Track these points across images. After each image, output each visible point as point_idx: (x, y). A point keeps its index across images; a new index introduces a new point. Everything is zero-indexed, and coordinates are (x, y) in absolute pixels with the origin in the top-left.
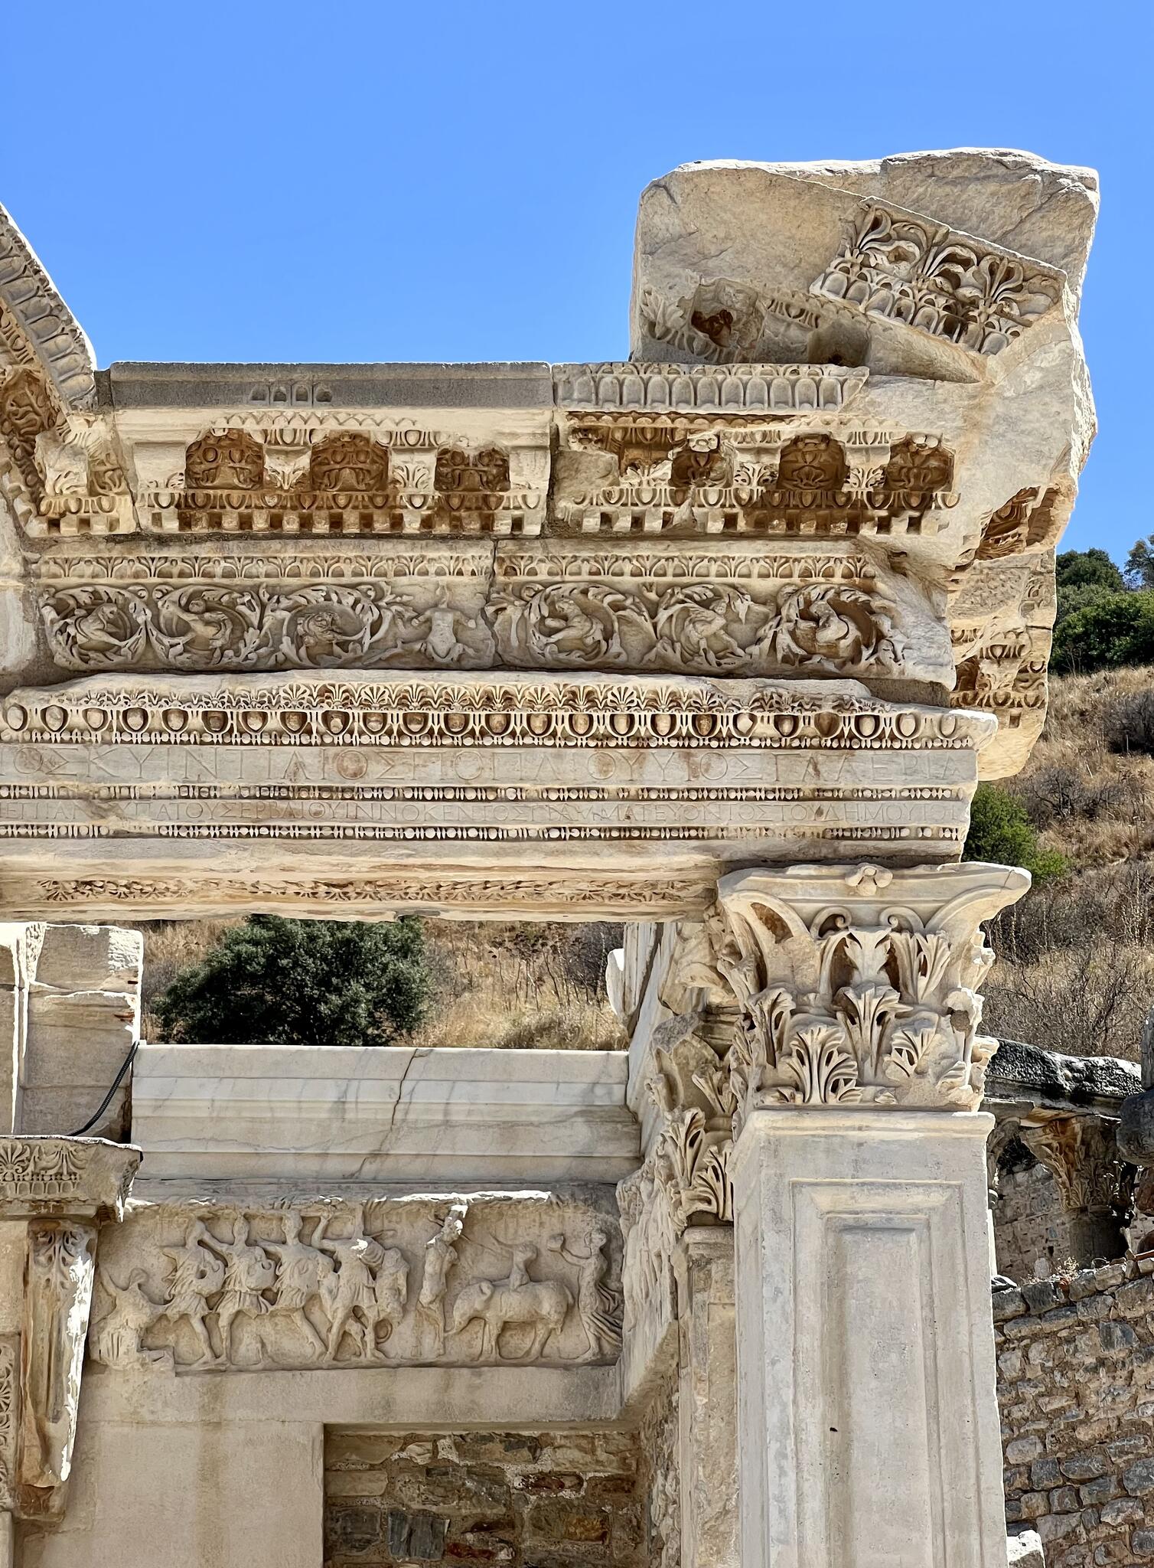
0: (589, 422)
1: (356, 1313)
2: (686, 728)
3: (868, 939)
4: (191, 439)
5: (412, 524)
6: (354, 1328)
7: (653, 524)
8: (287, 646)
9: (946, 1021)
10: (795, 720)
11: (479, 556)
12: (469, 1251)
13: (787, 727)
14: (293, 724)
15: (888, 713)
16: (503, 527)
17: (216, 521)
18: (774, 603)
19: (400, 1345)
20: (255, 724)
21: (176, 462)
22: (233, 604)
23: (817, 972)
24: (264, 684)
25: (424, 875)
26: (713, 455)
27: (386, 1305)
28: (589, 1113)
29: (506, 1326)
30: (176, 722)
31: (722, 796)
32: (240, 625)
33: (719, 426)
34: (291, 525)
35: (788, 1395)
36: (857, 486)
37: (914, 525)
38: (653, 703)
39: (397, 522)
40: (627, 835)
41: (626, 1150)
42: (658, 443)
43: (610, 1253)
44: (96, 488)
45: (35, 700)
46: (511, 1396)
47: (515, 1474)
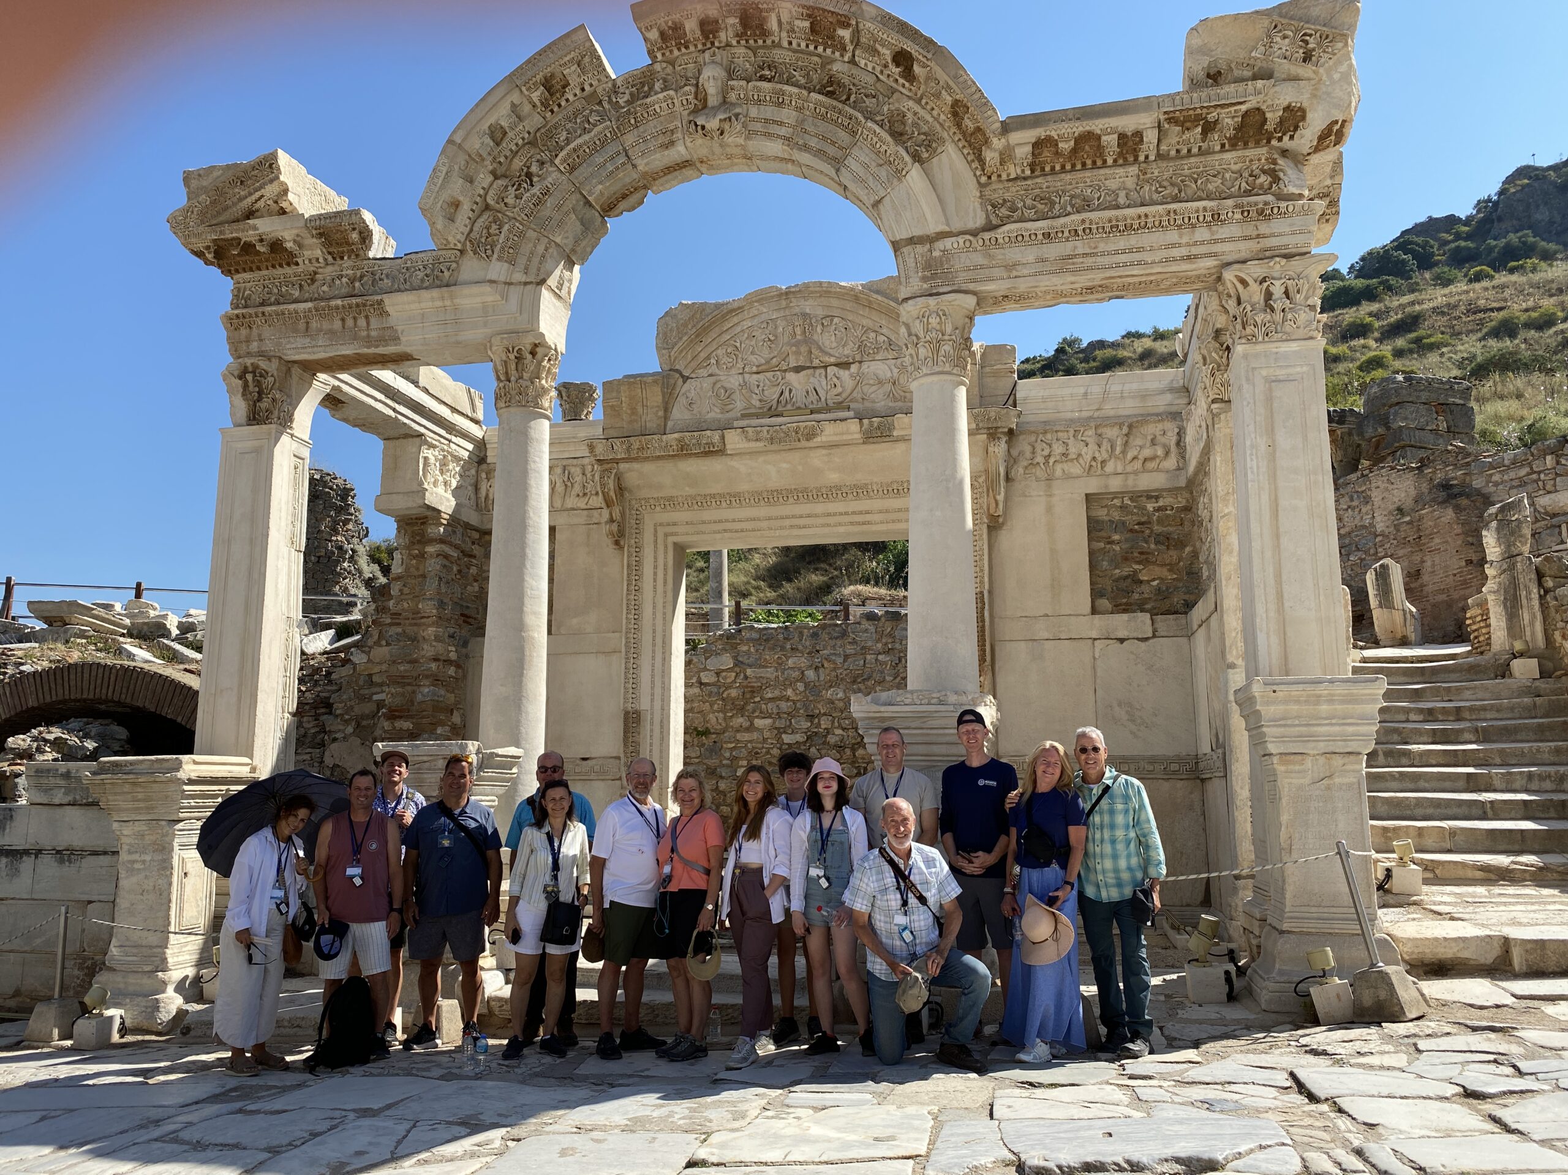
0: (1171, 115)
1: (1094, 458)
2: (1209, 219)
3: (1277, 283)
4: (1034, 140)
5: (1110, 161)
6: (1094, 464)
7: (1195, 150)
8: (1069, 209)
9: (1307, 309)
10: (1249, 211)
11: (1133, 170)
12: (1131, 437)
13: (1246, 214)
14: (1073, 233)
15: (1283, 204)
16: (1142, 158)
17: (1043, 169)
18: (1240, 173)
19: (1110, 468)
20: (1060, 235)
21: (1029, 148)
22: (1050, 197)
23: (1258, 297)
24: (1062, 220)
25: (1119, 280)
26: (1216, 122)
27: (1105, 456)
28: (1171, 390)
29: (1145, 460)
30: (1033, 237)
31: (1223, 241)
32: (1053, 203)
33: (1219, 110)
34: (1068, 167)
35: (1253, 436)
36: (1270, 126)
37: (1292, 137)
38: (1197, 211)
39: (1105, 161)
40: (1189, 258)
41: (1185, 401)
42: (1198, 118)
43: (1181, 434)
44: (1002, 162)
45: (987, 236)
46: (1148, 481)
47: (1150, 507)
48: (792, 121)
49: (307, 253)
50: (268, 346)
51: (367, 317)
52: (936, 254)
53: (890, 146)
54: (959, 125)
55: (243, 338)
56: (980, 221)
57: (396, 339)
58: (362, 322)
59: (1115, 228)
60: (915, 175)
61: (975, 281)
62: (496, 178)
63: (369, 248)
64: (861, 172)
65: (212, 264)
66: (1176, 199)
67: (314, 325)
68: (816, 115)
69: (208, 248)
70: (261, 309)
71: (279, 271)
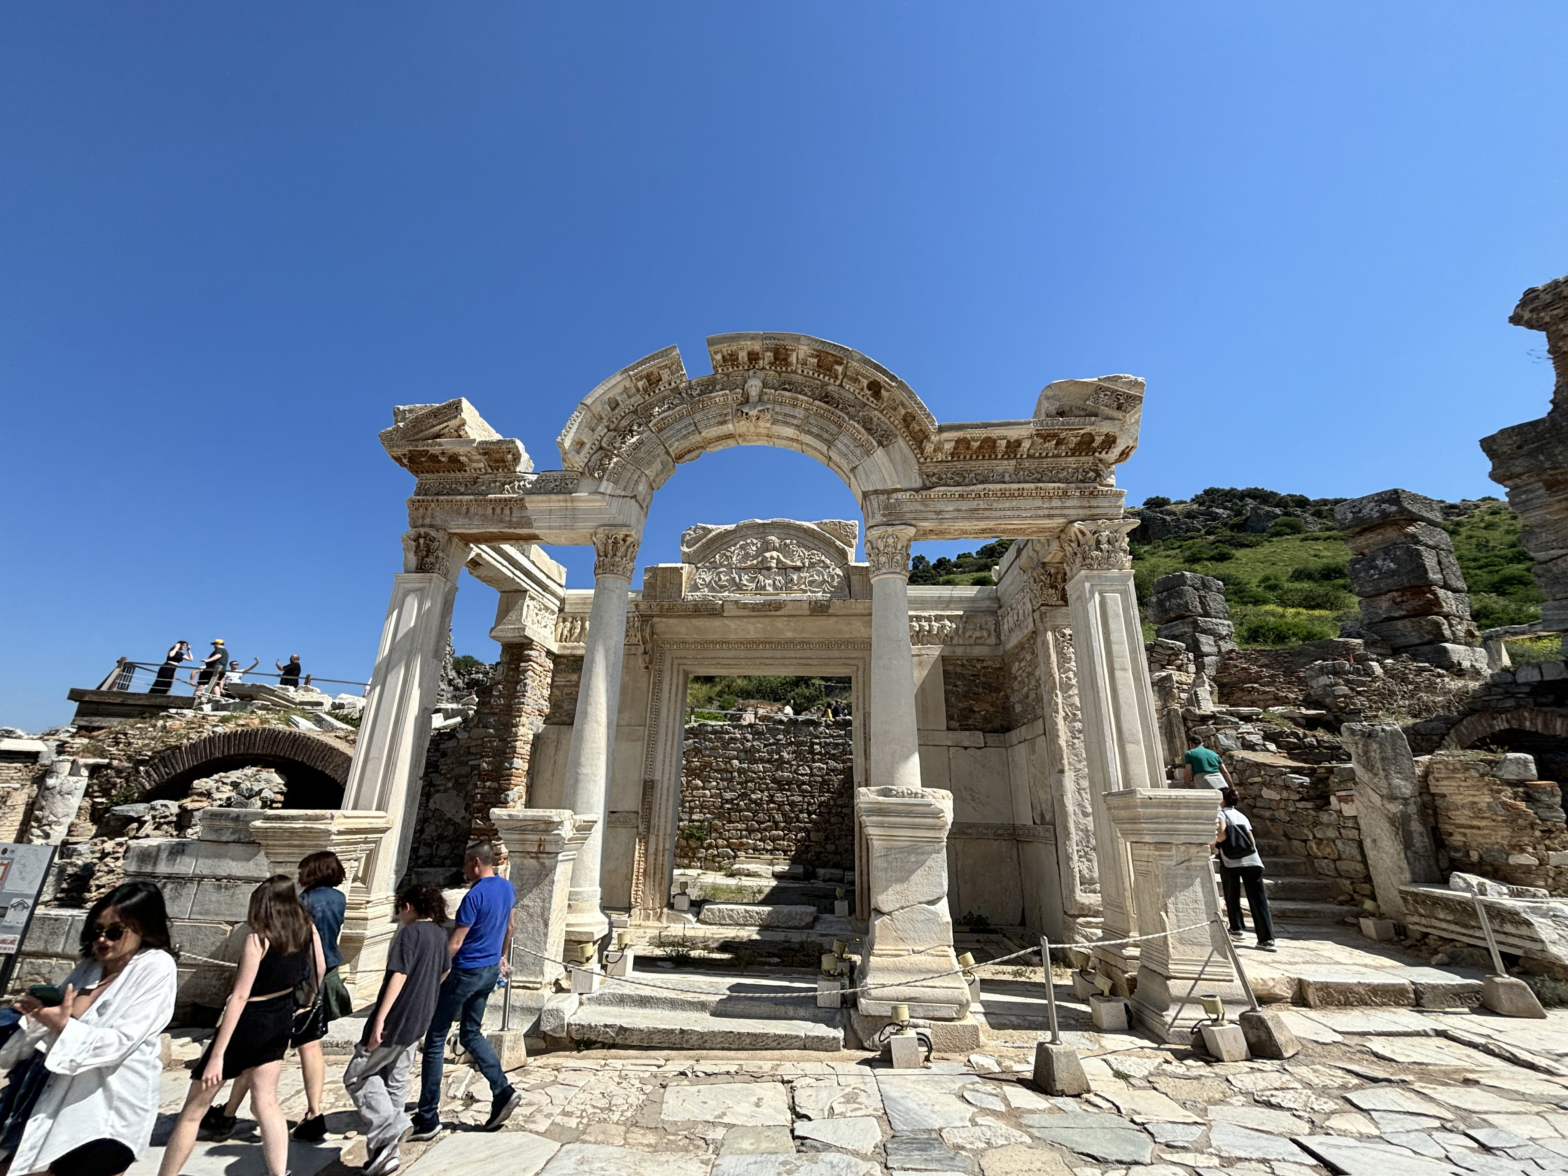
0: (1039, 432)
1: (946, 635)
2: (1061, 494)
3: (1104, 535)
4: (956, 439)
5: (999, 456)
6: (946, 638)
7: (1051, 454)
8: (975, 481)
9: (1121, 552)
10: (1084, 492)
11: (1013, 462)
13: (1082, 493)
14: (977, 496)
16: (1019, 456)
17: (959, 457)
18: (1077, 469)
19: (955, 642)
20: (969, 496)
21: (953, 444)
22: (963, 474)
24: (972, 488)
26: (1065, 439)
27: (952, 633)
28: (989, 598)
29: (976, 638)
30: (953, 496)
31: (1069, 508)
32: (965, 478)
33: (1068, 432)
34: (974, 457)
36: (1095, 445)
37: (1106, 452)
38: (1054, 489)
39: (997, 456)
40: (1050, 516)
41: (997, 605)
42: (1055, 435)
43: (997, 624)
44: (935, 451)
45: (924, 493)
46: (978, 651)
47: (979, 666)
48: (801, 416)
49: (475, 465)
50: (438, 522)
51: (511, 508)
52: (892, 501)
53: (864, 435)
54: (908, 427)
55: (420, 515)
56: (918, 484)
57: (529, 525)
58: (507, 511)
59: (1003, 494)
60: (879, 452)
61: (915, 519)
62: (609, 430)
63: (517, 464)
64: (844, 449)
65: (405, 466)
66: (1039, 481)
67: (472, 510)
68: (816, 414)
69: (404, 455)
70: (436, 498)
71: (453, 474)
